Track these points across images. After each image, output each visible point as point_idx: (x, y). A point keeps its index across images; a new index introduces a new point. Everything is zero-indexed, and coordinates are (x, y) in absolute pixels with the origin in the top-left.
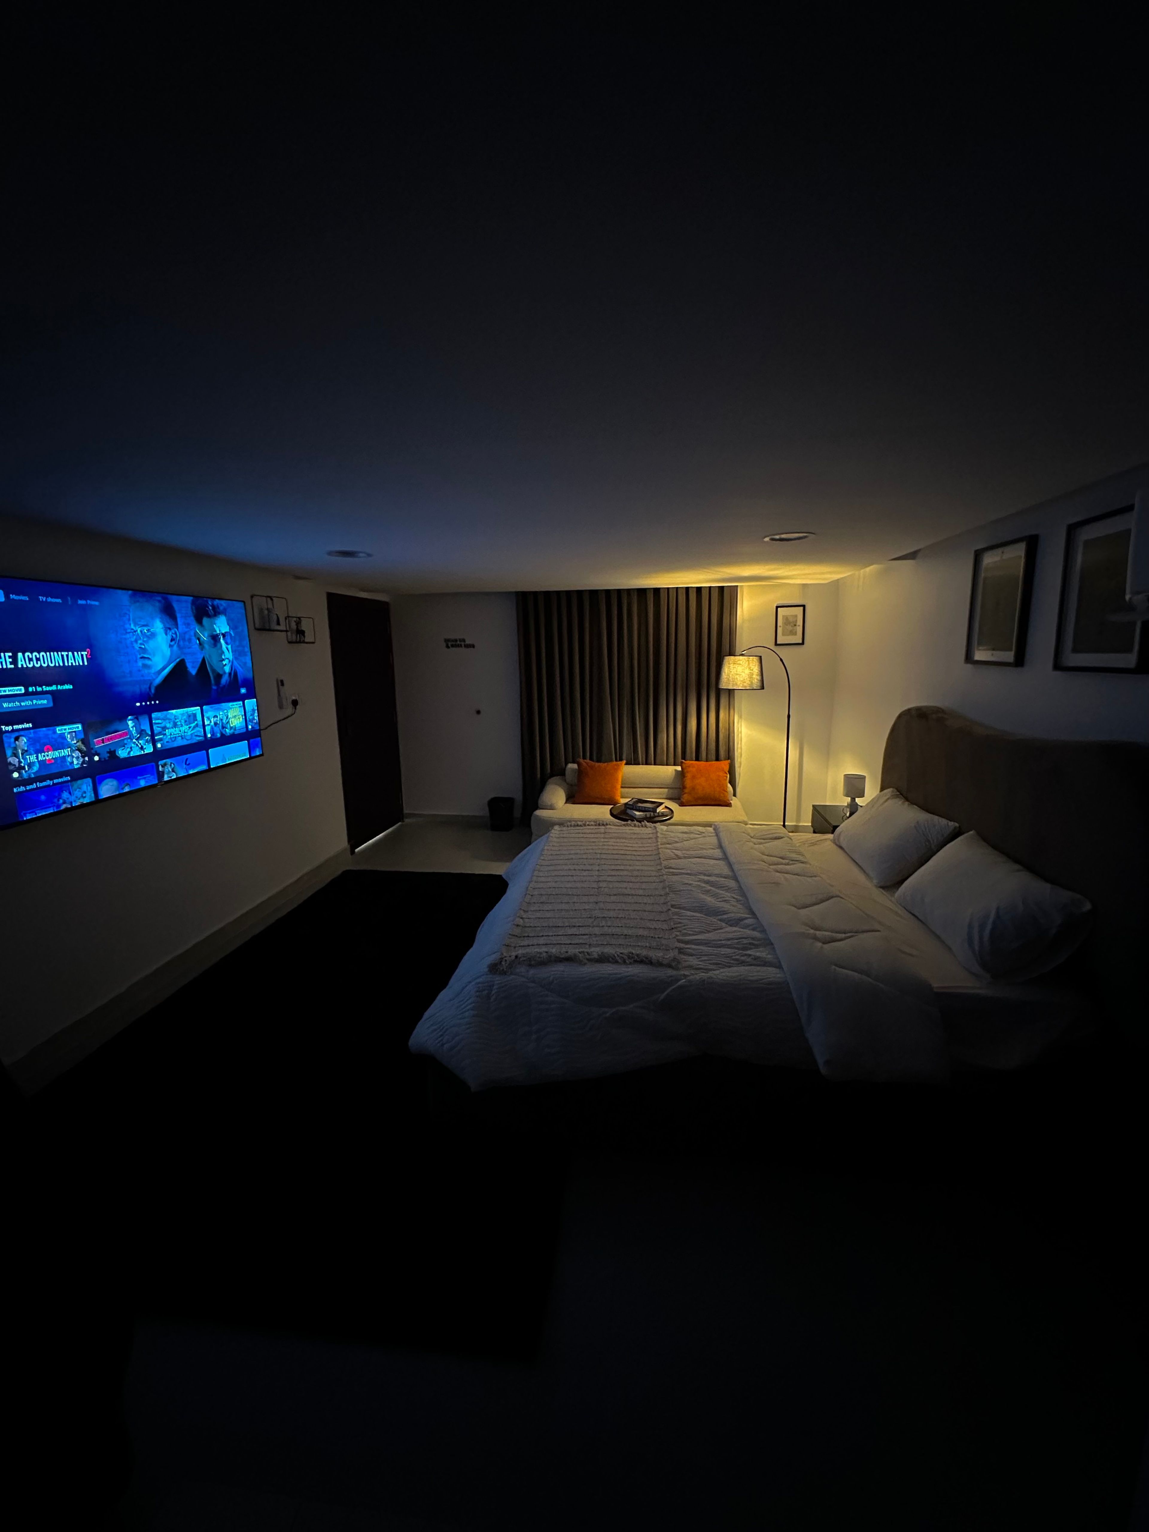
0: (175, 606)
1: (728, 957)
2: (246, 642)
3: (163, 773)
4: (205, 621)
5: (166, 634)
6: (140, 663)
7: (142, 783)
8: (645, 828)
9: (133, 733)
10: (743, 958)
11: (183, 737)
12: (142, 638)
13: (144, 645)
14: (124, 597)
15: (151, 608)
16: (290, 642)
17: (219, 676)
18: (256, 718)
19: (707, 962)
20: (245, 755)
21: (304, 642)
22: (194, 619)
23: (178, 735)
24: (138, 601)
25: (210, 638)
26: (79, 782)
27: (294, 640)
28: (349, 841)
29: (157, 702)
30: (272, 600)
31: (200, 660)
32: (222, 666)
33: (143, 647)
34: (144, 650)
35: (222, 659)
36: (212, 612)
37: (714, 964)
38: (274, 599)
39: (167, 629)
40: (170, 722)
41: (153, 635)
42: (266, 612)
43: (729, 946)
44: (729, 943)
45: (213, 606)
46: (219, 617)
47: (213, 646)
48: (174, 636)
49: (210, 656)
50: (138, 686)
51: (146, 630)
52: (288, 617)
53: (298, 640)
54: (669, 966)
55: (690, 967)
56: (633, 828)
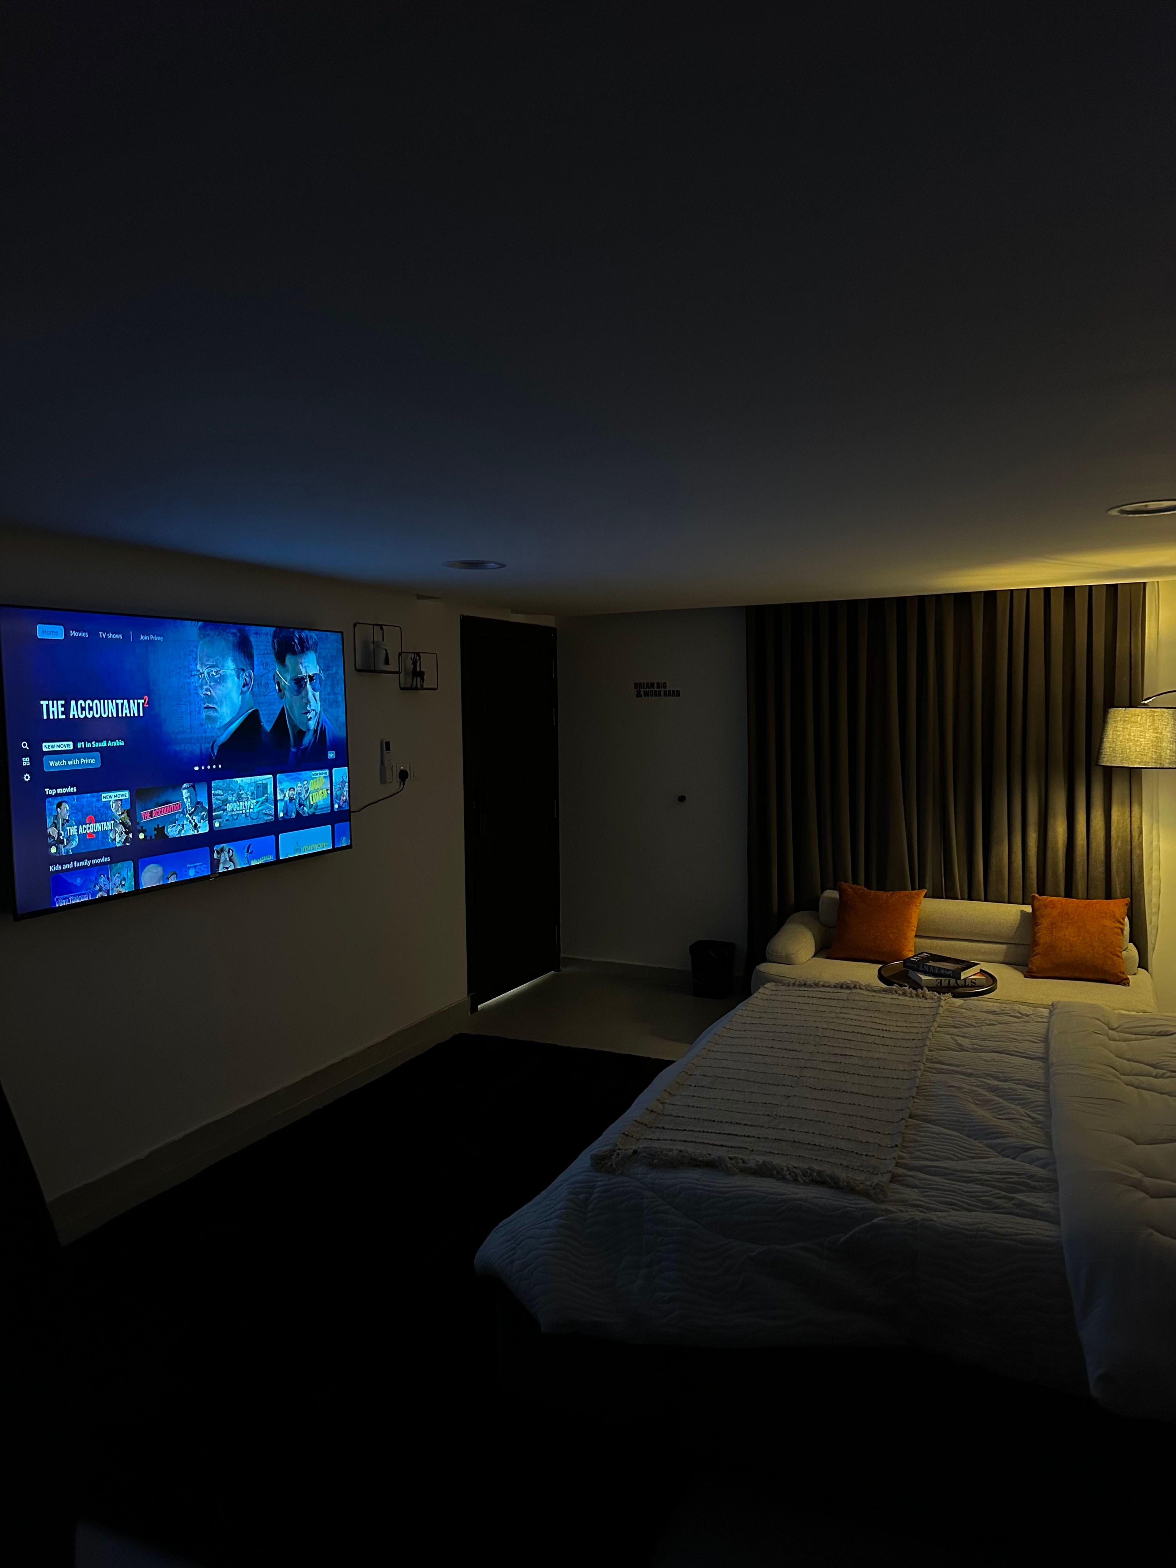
0: (253, 639)
1: (972, 1197)
2: (340, 688)
3: (218, 860)
4: (289, 659)
5: (238, 678)
6: (204, 714)
7: (192, 874)
8: (923, 1000)
9: (187, 806)
10: (997, 1201)
11: (248, 815)
12: (208, 682)
13: (211, 692)
14: (192, 629)
15: (224, 643)
16: (402, 689)
17: (301, 734)
18: (345, 793)
19: (934, 1199)
20: (328, 847)
21: (422, 688)
22: (274, 657)
23: (241, 812)
24: (208, 635)
25: (293, 682)
26: (119, 865)
27: (409, 686)
28: (470, 991)
29: (220, 766)
30: (382, 628)
31: (278, 712)
32: (305, 721)
33: (209, 693)
34: (210, 698)
35: (307, 711)
36: (298, 648)
37: (946, 1203)
38: (384, 627)
39: (240, 671)
40: (232, 794)
41: (222, 679)
42: (372, 646)
43: (982, 1183)
44: (985, 1177)
45: (301, 639)
46: (307, 654)
47: (295, 693)
48: (248, 679)
49: (291, 707)
50: (199, 745)
51: (215, 672)
52: (402, 652)
53: (414, 685)
54: (865, 1194)
55: (904, 1202)
56: (900, 997)
